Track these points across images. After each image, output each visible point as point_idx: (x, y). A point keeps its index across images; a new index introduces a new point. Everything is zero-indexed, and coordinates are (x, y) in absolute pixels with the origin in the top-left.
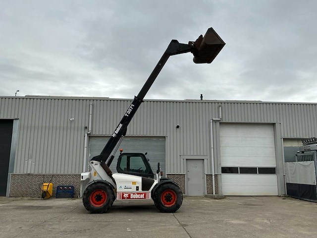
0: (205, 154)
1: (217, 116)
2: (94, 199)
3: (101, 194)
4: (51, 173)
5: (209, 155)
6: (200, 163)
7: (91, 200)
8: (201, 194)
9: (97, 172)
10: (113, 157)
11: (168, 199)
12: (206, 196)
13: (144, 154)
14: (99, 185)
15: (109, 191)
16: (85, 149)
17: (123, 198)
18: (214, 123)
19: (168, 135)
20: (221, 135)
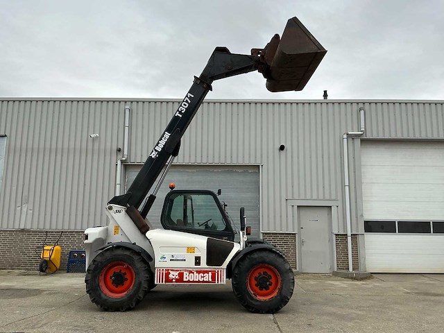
0: (333, 197)
1: (355, 128)
2: (110, 282)
3: (123, 272)
4: (60, 228)
5: (340, 198)
6: (325, 212)
7: (102, 284)
8: (326, 269)
9: (121, 227)
10: (152, 198)
11: (263, 285)
12: (335, 274)
13: (216, 192)
14: (119, 252)
15: (139, 265)
16: (118, 186)
17: (168, 280)
18: (350, 140)
19: (264, 163)
20: (363, 164)
